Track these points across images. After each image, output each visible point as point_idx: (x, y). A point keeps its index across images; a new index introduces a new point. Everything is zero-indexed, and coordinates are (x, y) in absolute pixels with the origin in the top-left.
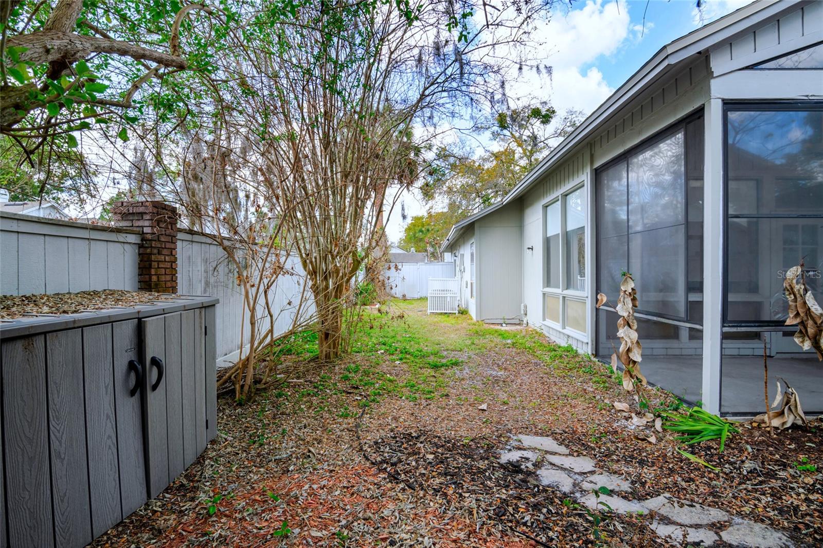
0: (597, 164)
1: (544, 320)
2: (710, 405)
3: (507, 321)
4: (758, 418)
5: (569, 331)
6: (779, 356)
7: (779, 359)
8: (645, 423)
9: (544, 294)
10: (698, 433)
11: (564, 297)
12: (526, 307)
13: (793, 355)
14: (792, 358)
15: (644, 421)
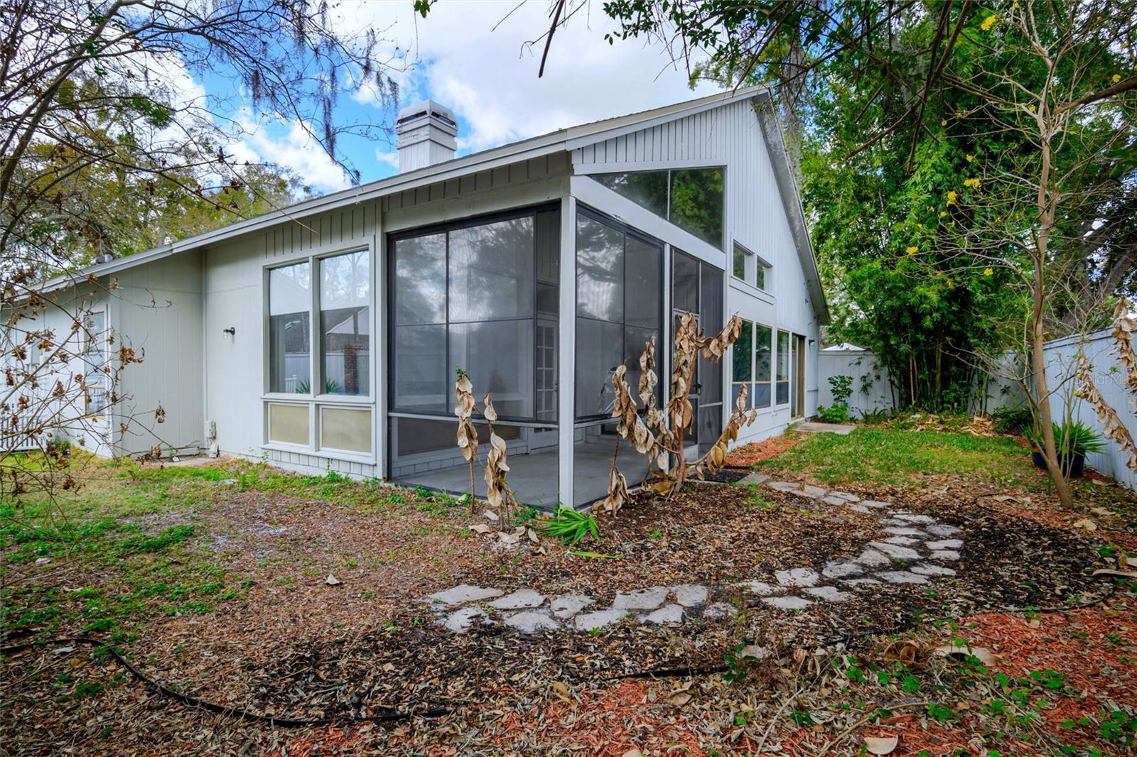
0: (393, 228)
1: (266, 442)
2: (567, 502)
3: (182, 452)
4: (596, 505)
5: (326, 452)
6: (533, 452)
7: (537, 454)
8: (518, 538)
9: (266, 403)
10: (574, 531)
11: (317, 406)
12: (214, 425)
13: (538, 451)
14: (541, 453)
15: (516, 537)
